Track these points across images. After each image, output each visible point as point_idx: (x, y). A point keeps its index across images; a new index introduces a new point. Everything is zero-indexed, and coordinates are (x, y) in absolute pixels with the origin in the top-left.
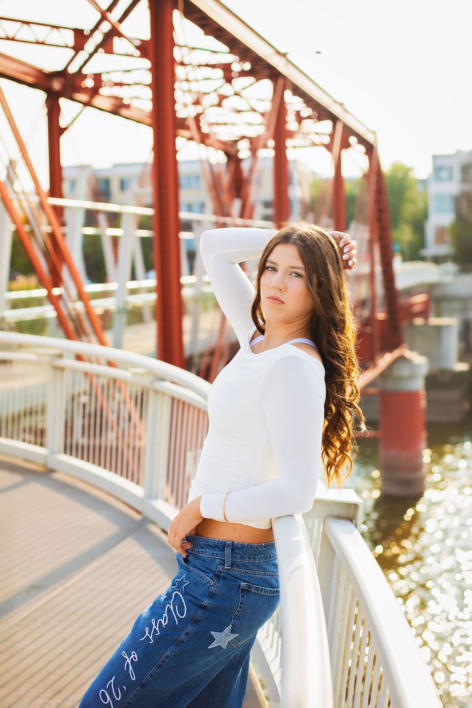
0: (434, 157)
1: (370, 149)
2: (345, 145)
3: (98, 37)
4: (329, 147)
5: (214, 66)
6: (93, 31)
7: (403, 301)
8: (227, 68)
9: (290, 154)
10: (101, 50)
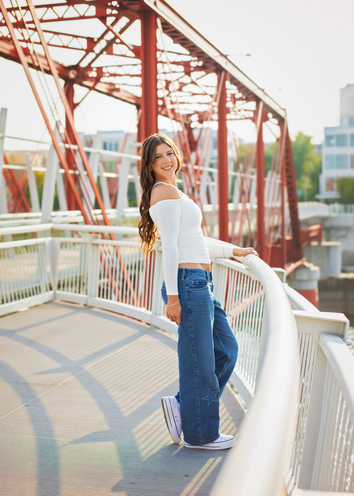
0: (326, 129)
1: (281, 121)
2: (265, 119)
3: (103, 44)
4: (254, 120)
5: (178, 63)
6: (99, 39)
7: (303, 228)
8: (186, 65)
9: (229, 124)
10: (105, 53)
